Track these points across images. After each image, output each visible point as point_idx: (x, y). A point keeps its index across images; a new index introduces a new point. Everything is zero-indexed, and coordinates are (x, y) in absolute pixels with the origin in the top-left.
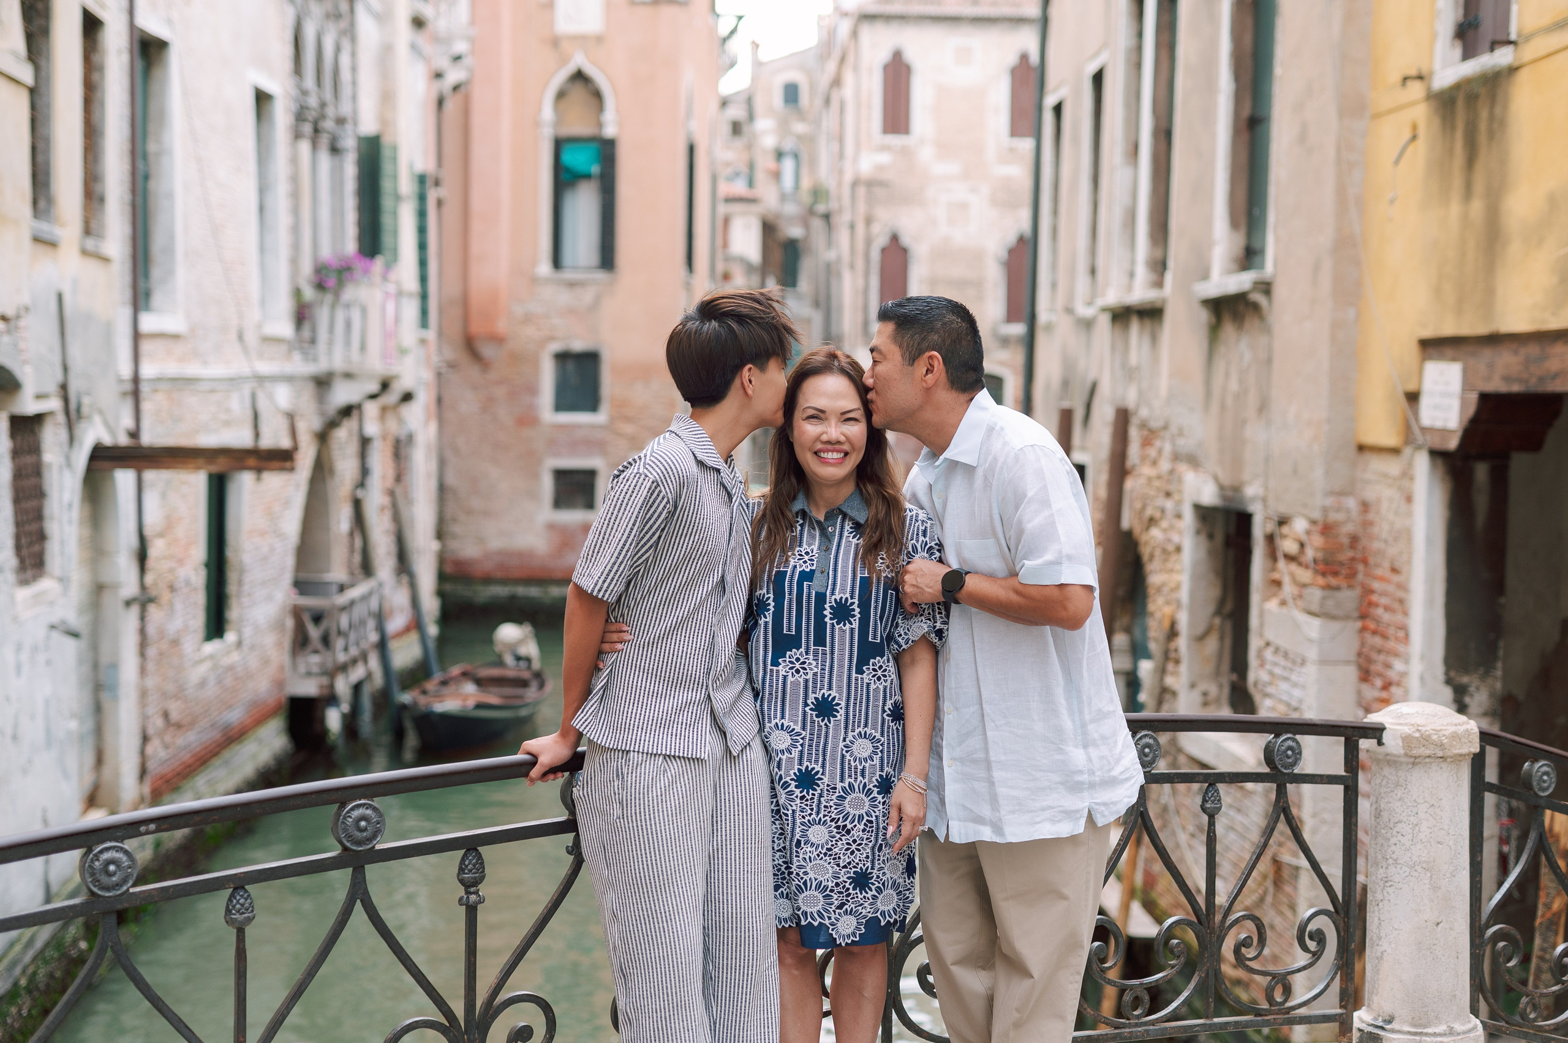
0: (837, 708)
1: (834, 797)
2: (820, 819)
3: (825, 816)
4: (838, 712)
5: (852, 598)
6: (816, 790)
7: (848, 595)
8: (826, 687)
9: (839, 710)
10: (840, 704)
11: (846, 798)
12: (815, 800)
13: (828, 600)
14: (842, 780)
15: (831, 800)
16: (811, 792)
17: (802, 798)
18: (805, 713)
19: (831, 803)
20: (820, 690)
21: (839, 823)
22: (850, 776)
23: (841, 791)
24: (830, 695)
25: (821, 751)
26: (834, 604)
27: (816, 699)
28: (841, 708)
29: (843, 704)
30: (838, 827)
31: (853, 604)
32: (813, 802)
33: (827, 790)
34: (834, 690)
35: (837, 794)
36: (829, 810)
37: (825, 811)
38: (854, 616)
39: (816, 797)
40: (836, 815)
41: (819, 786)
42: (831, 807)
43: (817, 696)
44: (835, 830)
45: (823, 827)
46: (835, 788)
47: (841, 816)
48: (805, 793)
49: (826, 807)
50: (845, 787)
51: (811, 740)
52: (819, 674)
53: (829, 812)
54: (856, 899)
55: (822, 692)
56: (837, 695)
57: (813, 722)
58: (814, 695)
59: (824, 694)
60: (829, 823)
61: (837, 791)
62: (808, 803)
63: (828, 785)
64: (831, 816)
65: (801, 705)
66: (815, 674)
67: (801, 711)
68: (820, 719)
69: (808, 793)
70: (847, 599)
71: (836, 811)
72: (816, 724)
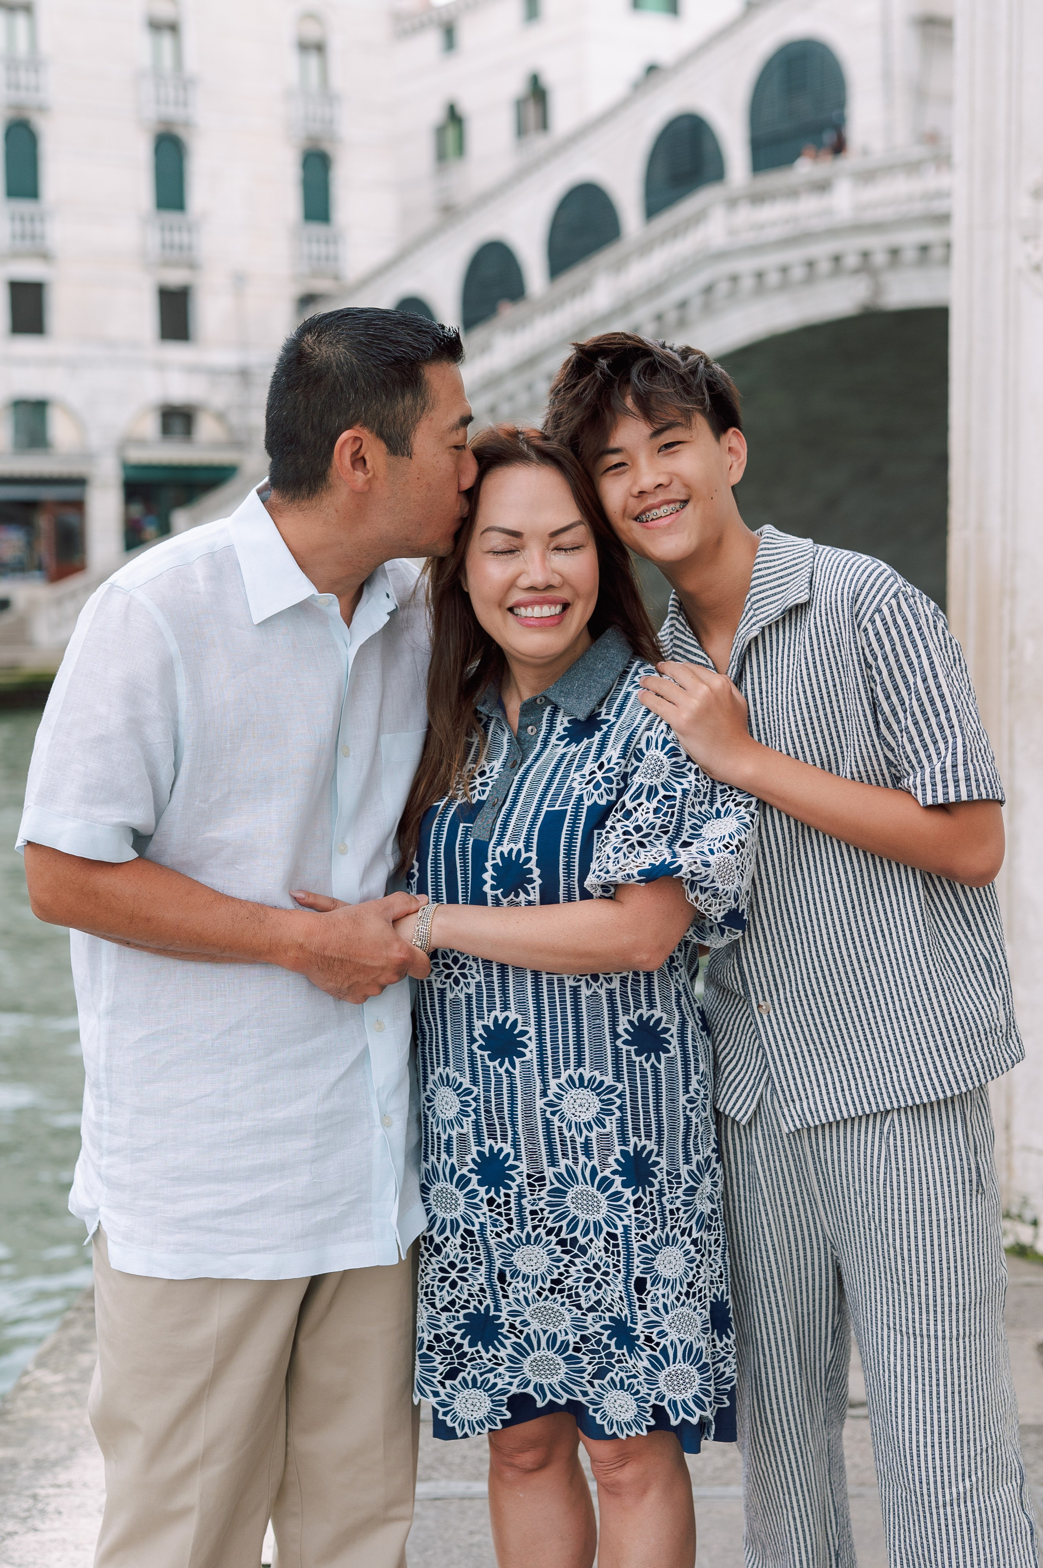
0: (524, 1039)
1: (543, 1194)
2: (528, 1236)
3: (534, 1228)
4: (526, 1046)
5: (527, 851)
6: (510, 1188)
7: (521, 845)
8: (498, 1006)
9: (528, 1042)
10: (527, 1032)
11: (566, 1192)
12: (512, 1205)
13: (490, 856)
14: (553, 1163)
15: (540, 1199)
16: (503, 1191)
17: (491, 1201)
18: (472, 1054)
19: (542, 1204)
20: (489, 1011)
21: (563, 1235)
22: (565, 1155)
23: (554, 1181)
24: (507, 1018)
25: (507, 1119)
26: (499, 861)
27: (485, 1028)
28: (530, 1039)
29: (532, 1031)
30: (562, 1242)
31: (528, 860)
32: (510, 1209)
33: (530, 1184)
34: (513, 1009)
35: (548, 1187)
36: (540, 1216)
37: (533, 1219)
38: (532, 881)
39: (512, 1200)
40: (554, 1221)
41: (514, 1180)
42: (542, 1210)
43: (486, 1023)
44: (559, 1248)
45: (536, 1248)
46: (543, 1178)
47: (564, 1223)
48: (492, 1194)
49: (533, 1212)
50: (561, 1174)
51: (487, 1101)
52: (483, 985)
53: (541, 1220)
54: (624, 1364)
55: (493, 1014)
56: (520, 1017)
57: (486, 1068)
58: (481, 1023)
59: (496, 1018)
60: (545, 1238)
61: (547, 1182)
62: (502, 1210)
63: (529, 1176)
64: (545, 1226)
65: (465, 1041)
66: (478, 985)
67: (466, 1051)
68: (497, 1063)
69: (497, 1193)
70: (519, 851)
71: (552, 1216)
72: (492, 1073)
